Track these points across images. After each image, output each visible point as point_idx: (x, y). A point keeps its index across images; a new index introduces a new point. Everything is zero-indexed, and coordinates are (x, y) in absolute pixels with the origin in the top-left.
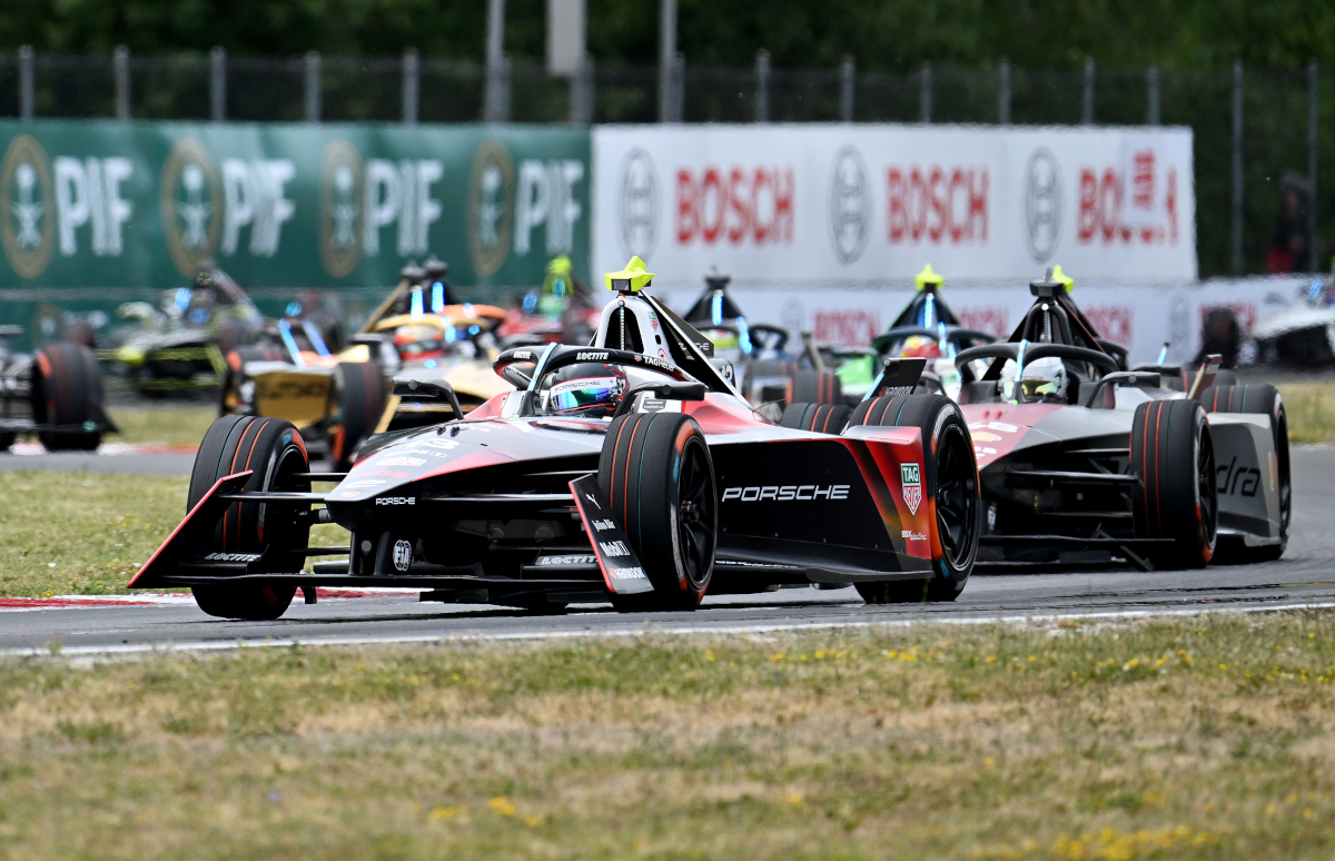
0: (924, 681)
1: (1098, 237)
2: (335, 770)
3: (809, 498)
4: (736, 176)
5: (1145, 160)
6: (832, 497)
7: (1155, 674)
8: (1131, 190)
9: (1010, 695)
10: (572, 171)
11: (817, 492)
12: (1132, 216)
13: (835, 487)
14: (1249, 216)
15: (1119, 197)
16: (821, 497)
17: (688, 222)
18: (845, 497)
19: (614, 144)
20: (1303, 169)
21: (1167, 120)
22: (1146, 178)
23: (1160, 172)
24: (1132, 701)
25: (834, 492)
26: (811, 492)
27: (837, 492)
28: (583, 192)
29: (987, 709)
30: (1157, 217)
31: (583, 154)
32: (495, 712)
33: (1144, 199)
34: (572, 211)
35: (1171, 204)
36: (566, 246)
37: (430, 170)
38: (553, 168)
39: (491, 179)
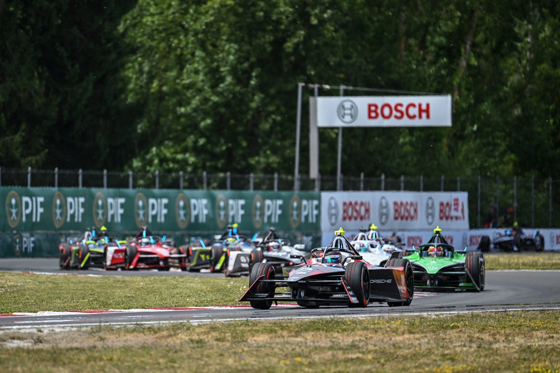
0: (402, 328)
1: (444, 219)
2: (257, 351)
4: (356, 204)
5: (456, 200)
7: (458, 327)
8: (453, 207)
9: (423, 332)
10: (315, 202)
12: (453, 213)
14: (482, 214)
15: (450, 209)
17: (345, 215)
18: (390, 283)
19: (326, 196)
21: (462, 190)
22: (457, 204)
23: (460, 203)
24: (452, 334)
25: (388, 281)
26: (384, 281)
28: (318, 207)
29: (417, 336)
30: (459, 214)
31: (319, 198)
32: (296, 336)
33: (456, 210)
34: (315, 212)
35: (463, 211)
36: (314, 220)
37: (280, 202)
38: (310, 202)
39: (295, 204)
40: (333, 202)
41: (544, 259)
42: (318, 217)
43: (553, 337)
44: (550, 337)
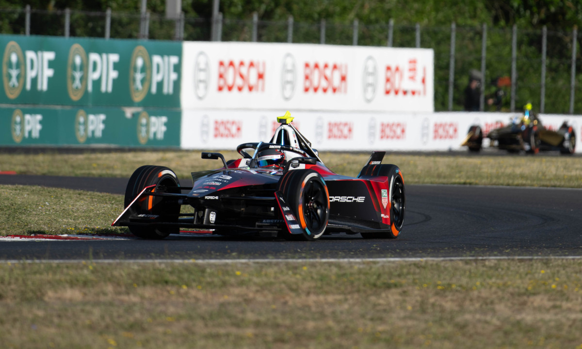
1: (392, 93)
3: (351, 201)
4: (242, 64)
5: (413, 62)
6: (359, 201)
7: (401, 286)
8: (407, 74)
10: (174, 60)
11: (354, 199)
12: (407, 85)
13: (360, 197)
14: (456, 86)
15: (401, 76)
16: (355, 201)
17: (222, 82)
18: (363, 201)
19: (191, 49)
20: (479, 69)
21: (424, 45)
22: (413, 70)
23: (419, 67)
24: (392, 297)
25: (359, 199)
26: (351, 199)
27: (360, 199)
28: (178, 68)
30: (417, 86)
31: (179, 53)
33: (412, 78)
34: (174, 76)
35: (423, 81)
36: (171, 91)
37: (114, 58)
38: (166, 58)
39: (140, 62)
40: (202, 60)
41: (557, 168)
42: (177, 85)
43: (560, 307)
44: (555, 307)
